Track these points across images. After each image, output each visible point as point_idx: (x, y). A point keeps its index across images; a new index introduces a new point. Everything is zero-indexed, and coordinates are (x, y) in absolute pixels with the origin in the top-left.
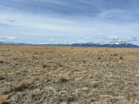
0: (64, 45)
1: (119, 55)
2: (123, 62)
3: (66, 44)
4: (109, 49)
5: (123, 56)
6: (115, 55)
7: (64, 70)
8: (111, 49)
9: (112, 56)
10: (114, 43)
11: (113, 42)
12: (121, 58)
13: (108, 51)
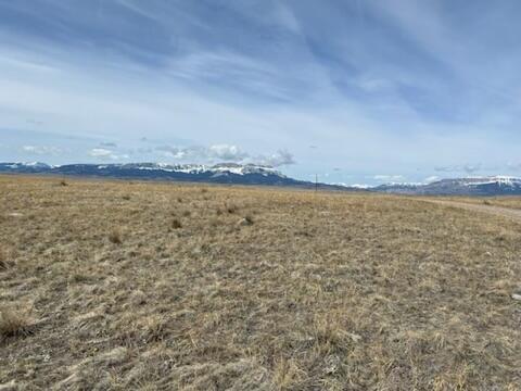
0: (23, 170)
1: (241, 211)
2: (255, 234)
3: (34, 164)
4: (210, 189)
5: (255, 213)
6: (230, 211)
7: (13, 282)
8: (215, 189)
9: (219, 213)
10: (226, 169)
11: (224, 165)
12: (249, 222)
13: (206, 195)
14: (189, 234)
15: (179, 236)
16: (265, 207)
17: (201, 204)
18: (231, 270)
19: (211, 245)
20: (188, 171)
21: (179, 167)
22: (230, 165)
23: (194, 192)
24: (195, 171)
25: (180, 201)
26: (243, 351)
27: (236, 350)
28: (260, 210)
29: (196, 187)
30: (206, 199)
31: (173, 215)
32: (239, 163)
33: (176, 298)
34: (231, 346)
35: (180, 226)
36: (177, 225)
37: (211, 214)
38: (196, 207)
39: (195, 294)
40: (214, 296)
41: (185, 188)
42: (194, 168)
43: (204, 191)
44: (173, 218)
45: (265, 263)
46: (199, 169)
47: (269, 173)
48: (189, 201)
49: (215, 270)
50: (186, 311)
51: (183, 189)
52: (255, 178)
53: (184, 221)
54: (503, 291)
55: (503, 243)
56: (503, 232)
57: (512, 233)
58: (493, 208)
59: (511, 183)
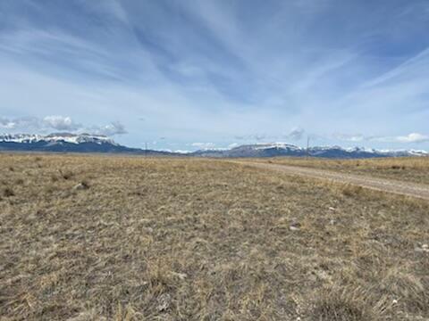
1: (77, 177)
2: (91, 197)
4: (44, 157)
5: (91, 178)
6: (66, 178)
8: (50, 157)
9: (54, 179)
10: (60, 138)
11: (58, 135)
12: (85, 186)
13: (41, 163)
14: (23, 202)
15: (12, 204)
16: (100, 172)
17: (35, 171)
18: (69, 232)
19: (47, 210)
20: (20, 141)
21: (10, 137)
22: (64, 135)
23: (27, 160)
24: (28, 141)
25: (12, 169)
26: (82, 305)
27: (76, 306)
28: (96, 175)
29: (30, 156)
30: (40, 167)
31: (4, 184)
32: (73, 133)
33: (11, 265)
34: (70, 302)
35: (12, 195)
36: (9, 193)
37: (45, 181)
38: (29, 175)
39: (32, 258)
40: (52, 258)
41: (17, 157)
42: (26, 138)
43: (38, 159)
44: (4, 187)
45: (102, 221)
46: (31, 139)
47: (102, 142)
48: (21, 170)
49: (52, 234)
50: (21, 276)
51: (14, 158)
52: (89, 146)
53: (17, 189)
54: (284, 226)
55: (282, 191)
56: (282, 182)
57: (287, 183)
58: (275, 166)
59: (285, 147)
